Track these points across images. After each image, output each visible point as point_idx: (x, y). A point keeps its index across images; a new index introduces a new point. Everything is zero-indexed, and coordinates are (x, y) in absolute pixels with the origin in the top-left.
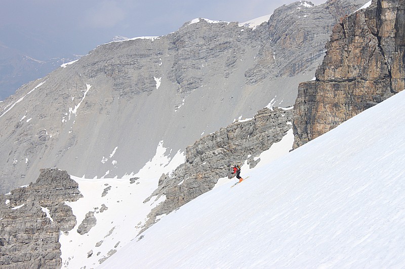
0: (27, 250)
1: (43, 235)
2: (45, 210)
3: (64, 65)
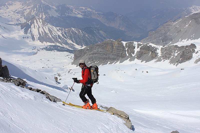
0: (188, 55)
1: (190, 53)
2: (191, 49)
3: (186, 17)
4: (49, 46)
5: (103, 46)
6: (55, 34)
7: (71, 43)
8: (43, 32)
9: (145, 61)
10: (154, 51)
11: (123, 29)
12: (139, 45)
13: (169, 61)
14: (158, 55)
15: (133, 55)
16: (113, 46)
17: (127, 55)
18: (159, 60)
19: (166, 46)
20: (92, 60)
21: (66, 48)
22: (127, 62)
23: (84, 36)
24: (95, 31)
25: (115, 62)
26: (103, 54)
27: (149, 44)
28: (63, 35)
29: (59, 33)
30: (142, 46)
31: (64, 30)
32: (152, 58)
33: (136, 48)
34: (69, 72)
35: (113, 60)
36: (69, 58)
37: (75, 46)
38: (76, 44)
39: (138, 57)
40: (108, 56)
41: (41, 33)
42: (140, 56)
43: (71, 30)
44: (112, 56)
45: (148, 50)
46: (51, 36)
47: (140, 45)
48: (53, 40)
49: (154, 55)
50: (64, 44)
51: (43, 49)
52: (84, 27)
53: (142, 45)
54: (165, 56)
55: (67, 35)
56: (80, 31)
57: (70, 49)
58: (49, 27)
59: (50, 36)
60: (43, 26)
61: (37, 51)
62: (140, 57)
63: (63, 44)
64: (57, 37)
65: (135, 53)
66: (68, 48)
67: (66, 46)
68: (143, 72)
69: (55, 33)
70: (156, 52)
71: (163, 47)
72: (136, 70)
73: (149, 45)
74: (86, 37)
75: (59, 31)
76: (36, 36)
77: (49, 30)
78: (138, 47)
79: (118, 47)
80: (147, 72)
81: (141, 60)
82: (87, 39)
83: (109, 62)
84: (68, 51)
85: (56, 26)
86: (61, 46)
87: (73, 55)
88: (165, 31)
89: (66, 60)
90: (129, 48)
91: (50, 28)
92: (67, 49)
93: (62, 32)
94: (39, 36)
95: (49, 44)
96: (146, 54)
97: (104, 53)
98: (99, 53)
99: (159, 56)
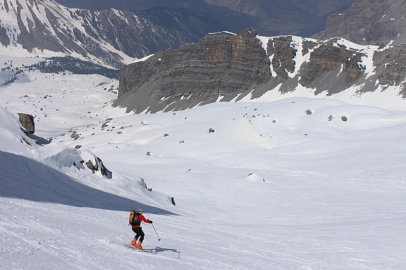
4: (50, 59)
5: (201, 50)
6: (64, 25)
7: (111, 52)
8: (33, 20)
9: (325, 92)
10: (353, 61)
11: (253, 13)
12: (306, 46)
13: (398, 88)
14: (366, 71)
15: (291, 75)
16: (230, 51)
17: (274, 75)
18: (370, 87)
19: (387, 47)
20: (172, 93)
21: (97, 65)
22: (273, 95)
23: (147, 30)
24: (176, 19)
25: (239, 95)
26: (203, 74)
27: (339, 42)
28: (88, 29)
29: (78, 24)
30: (316, 47)
31: (90, 14)
32: (348, 81)
33: (299, 53)
34: (104, 126)
35: (232, 90)
36: (105, 89)
37: (122, 59)
38: (126, 53)
39: (307, 80)
40: (218, 79)
41: (26, 24)
42: (311, 77)
43: (110, 15)
44: (228, 80)
45: (336, 60)
46: (54, 33)
47: (311, 45)
48: (61, 43)
49: (353, 73)
50: (91, 53)
51: (32, 69)
52: (147, 8)
53: (316, 44)
54: (388, 74)
55: (98, 30)
56: (135, 16)
57: (109, 67)
58: (47, 7)
59: (53, 31)
60: (32, 5)
61: (17, 73)
62: (312, 80)
63: (89, 55)
64: (73, 35)
65: (297, 67)
66: (103, 65)
67: (98, 60)
68: (330, 118)
69: (66, 22)
70: (359, 63)
71: (379, 48)
72: (309, 112)
73: (338, 45)
74: (153, 36)
75: (76, 17)
76: (13, 31)
77: (49, 15)
78: (305, 52)
79: (247, 52)
80: (344, 119)
81: (315, 90)
82: (155, 40)
83: (220, 98)
84: (102, 71)
85: (68, 5)
86: (83, 58)
87: (116, 83)
88: (374, 10)
89: (95, 96)
90: (278, 53)
91: (52, 11)
92: (100, 66)
93: (85, 21)
94: (19, 32)
95: (49, 54)
96: (329, 70)
97: (205, 71)
98: (191, 72)
99: (368, 76)
